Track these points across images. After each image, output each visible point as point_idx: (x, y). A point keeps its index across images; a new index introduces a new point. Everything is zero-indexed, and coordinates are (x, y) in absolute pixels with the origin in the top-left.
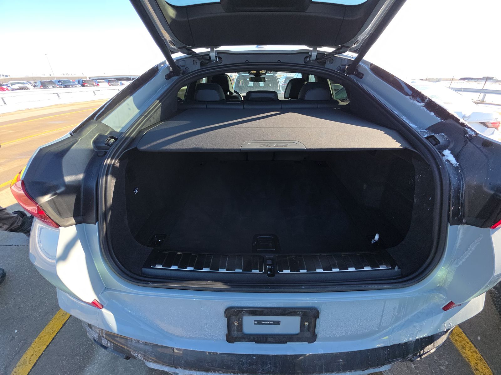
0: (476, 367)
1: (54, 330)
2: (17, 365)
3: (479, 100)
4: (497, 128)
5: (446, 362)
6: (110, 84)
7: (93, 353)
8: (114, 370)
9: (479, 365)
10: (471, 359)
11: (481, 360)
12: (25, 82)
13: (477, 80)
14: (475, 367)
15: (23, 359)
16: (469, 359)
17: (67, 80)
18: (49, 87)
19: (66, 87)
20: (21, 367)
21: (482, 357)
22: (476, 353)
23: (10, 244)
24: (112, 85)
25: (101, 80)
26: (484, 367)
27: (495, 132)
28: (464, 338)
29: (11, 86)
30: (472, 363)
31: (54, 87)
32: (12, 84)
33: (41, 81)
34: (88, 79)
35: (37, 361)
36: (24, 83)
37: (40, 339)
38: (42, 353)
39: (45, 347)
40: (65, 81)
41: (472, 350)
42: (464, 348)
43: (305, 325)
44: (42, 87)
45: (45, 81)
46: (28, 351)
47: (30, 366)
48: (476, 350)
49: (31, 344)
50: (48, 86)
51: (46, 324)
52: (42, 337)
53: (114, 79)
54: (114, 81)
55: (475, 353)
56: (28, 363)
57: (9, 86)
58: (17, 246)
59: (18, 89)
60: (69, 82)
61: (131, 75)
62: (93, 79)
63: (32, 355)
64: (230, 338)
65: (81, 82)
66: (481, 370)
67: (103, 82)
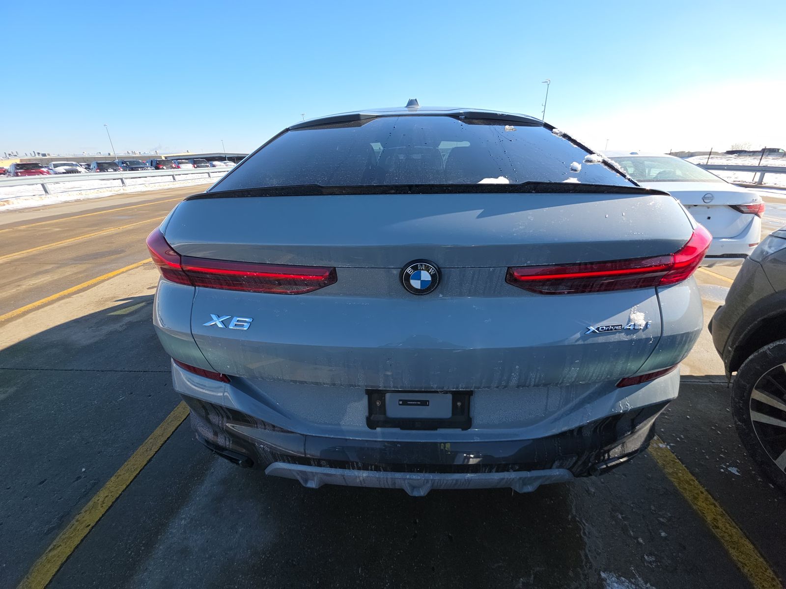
0: (715, 523)
1: (135, 467)
2: (83, 511)
3: (754, 182)
4: (757, 214)
5: (668, 514)
6: (196, 166)
7: (189, 492)
8: (217, 512)
9: (720, 521)
10: (708, 513)
11: (722, 515)
12: (74, 163)
13: (752, 154)
14: (713, 523)
15: (92, 503)
16: (703, 513)
17: (135, 161)
18: (109, 170)
19: (132, 169)
20: (88, 513)
21: (724, 512)
22: (715, 506)
23: (70, 369)
24: (198, 167)
25: (183, 161)
26: (728, 525)
27: (754, 219)
28: (697, 487)
29: (53, 169)
30: (708, 517)
31: (115, 170)
32: (56, 166)
33: (98, 162)
34: (164, 159)
35: (113, 503)
36: (72, 165)
37: (118, 478)
38: (121, 494)
39: (124, 487)
40: (132, 163)
41: (708, 502)
42: (695, 498)
43: (457, 405)
44: (98, 171)
45: (104, 162)
46: (101, 492)
47: (103, 511)
48: (715, 502)
49: (105, 483)
50: (107, 170)
51: (125, 461)
52: (120, 475)
53: (202, 158)
54: (202, 162)
55: (713, 506)
56: (99, 506)
57: (51, 168)
58: (80, 370)
59: (64, 173)
60: (138, 163)
61: (226, 152)
62: (172, 160)
63: (107, 496)
64: (372, 424)
65: (154, 164)
66: (724, 529)
67: (187, 163)
